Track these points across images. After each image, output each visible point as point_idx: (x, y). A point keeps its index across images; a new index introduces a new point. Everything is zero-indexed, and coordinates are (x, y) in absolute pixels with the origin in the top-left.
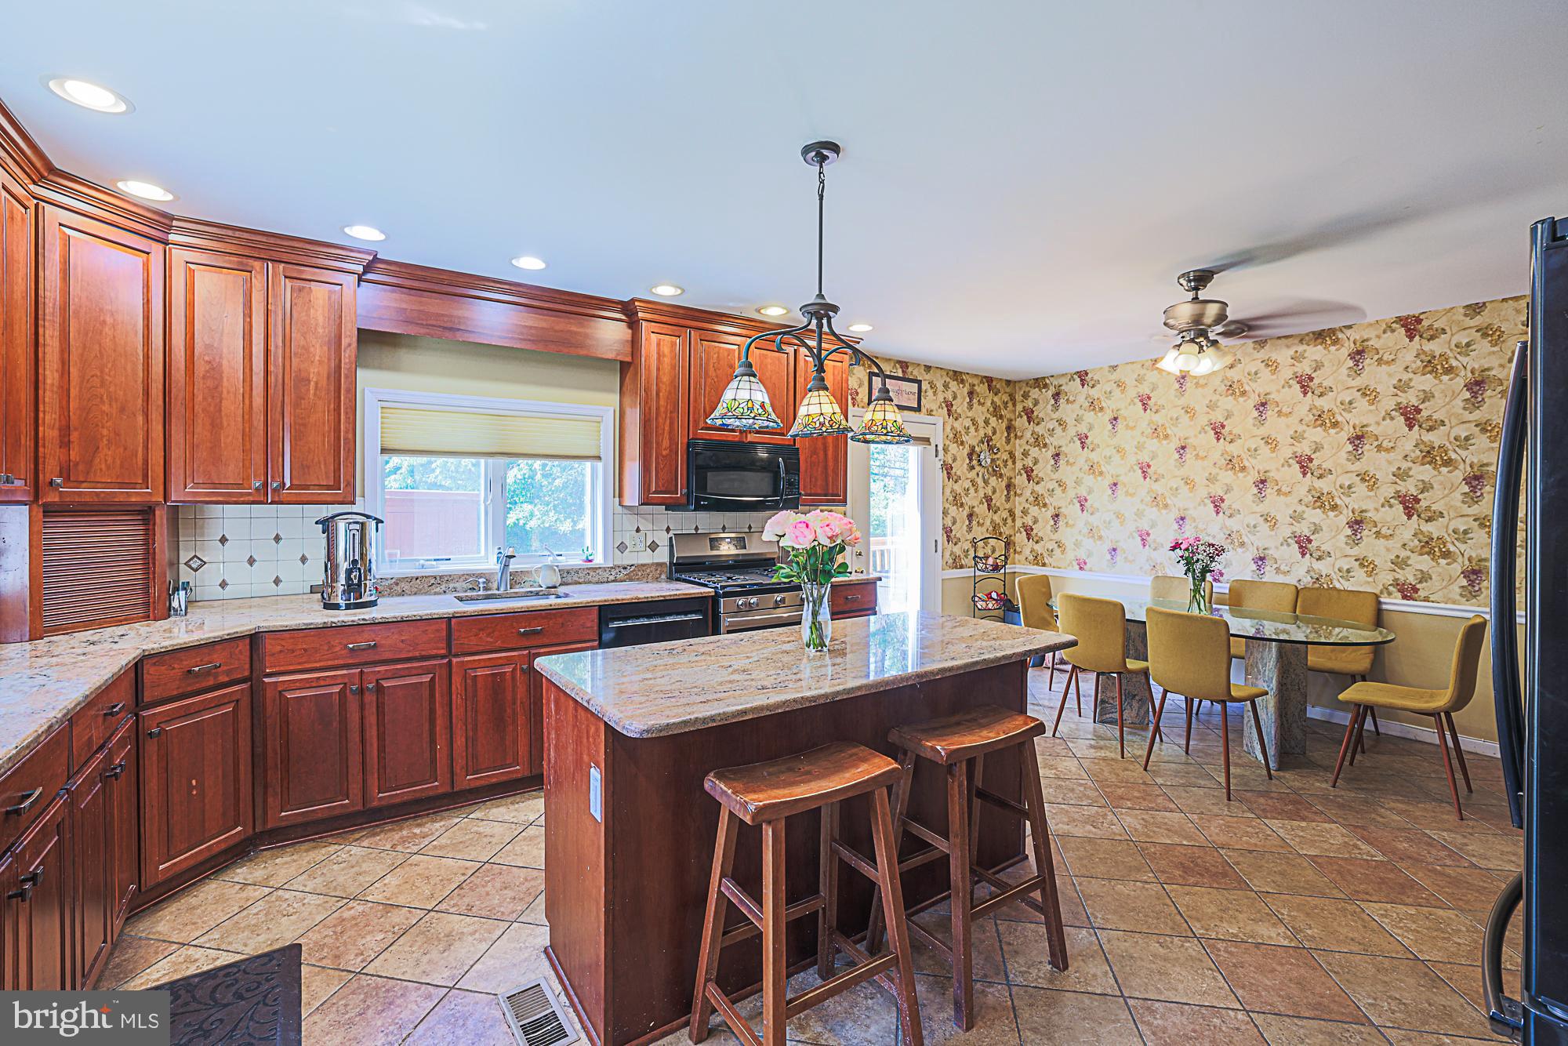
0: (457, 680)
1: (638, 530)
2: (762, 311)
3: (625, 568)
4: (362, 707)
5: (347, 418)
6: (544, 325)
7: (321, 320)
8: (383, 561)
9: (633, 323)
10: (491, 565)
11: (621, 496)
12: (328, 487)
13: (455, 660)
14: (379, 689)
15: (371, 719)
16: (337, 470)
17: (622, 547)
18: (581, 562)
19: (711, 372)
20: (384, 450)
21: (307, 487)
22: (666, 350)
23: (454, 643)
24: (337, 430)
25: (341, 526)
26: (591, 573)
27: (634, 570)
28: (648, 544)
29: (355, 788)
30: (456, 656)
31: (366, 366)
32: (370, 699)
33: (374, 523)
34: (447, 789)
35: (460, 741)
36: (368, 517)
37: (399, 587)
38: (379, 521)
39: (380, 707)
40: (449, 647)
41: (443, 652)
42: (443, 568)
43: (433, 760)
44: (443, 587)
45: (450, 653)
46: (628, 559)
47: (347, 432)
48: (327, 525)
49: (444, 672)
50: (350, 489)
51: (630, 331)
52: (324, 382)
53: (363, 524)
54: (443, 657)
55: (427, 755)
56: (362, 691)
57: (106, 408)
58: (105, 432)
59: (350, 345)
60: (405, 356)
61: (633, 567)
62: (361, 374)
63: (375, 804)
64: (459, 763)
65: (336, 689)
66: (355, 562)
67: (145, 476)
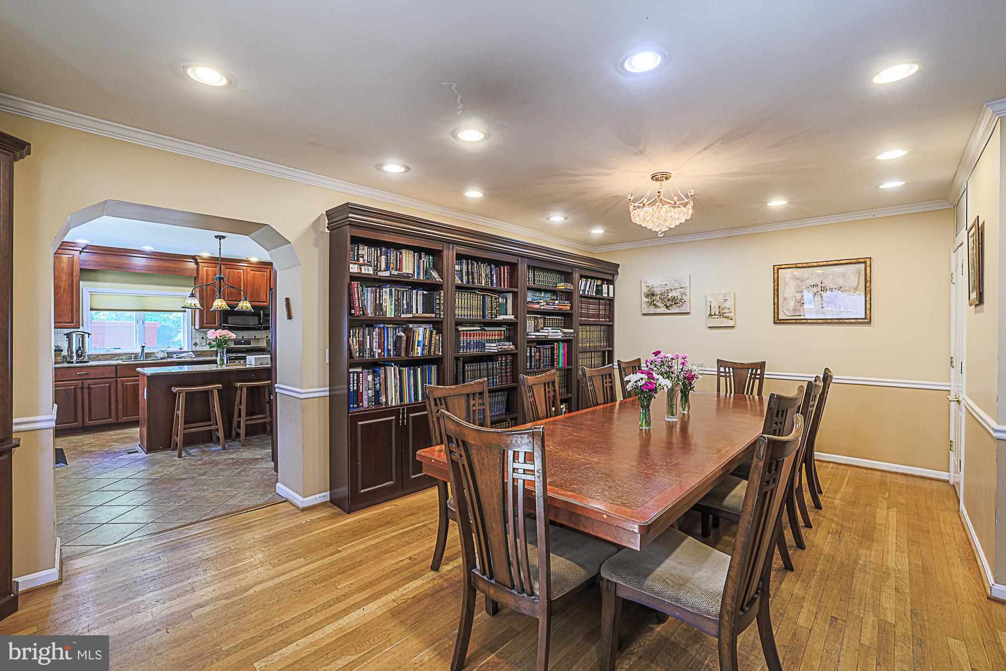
0: (120, 386)
1: (203, 338)
4: (82, 393)
5: (76, 300)
6: (157, 265)
7: (65, 267)
8: (92, 349)
9: (197, 263)
10: (139, 350)
11: (195, 325)
12: (69, 323)
13: (118, 379)
14: (89, 388)
15: (86, 397)
16: (72, 317)
17: (196, 344)
18: (177, 350)
19: (231, 280)
20: (91, 310)
21: (60, 323)
22: (210, 273)
23: (118, 373)
24: (72, 304)
25: (74, 335)
27: (201, 353)
28: (207, 343)
29: (80, 419)
30: (119, 378)
31: (84, 280)
32: (86, 391)
33: (87, 335)
34: (115, 421)
35: (120, 406)
36: (85, 333)
37: (97, 357)
38: (89, 334)
39: (90, 395)
40: (116, 374)
41: (114, 376)
42: (117, 351)
43: (110, 412)
44: (117, 358)
45: (116, 377)
46: (198, 348)
47: (76, 304)
48: (69, 336)
49: (114, 383)
50: (78, 323)
51: (196, 266)
52: (67, 288)
53: (83, 335)
54: (114, 378)
55: (108, 410)
56: (82, 388)
59: (77, 275)
60: (101, 276)
62: (81, 283)
63: (87, 425)
64: (120, 414)
65: (73, 387)
66: (80, 347)
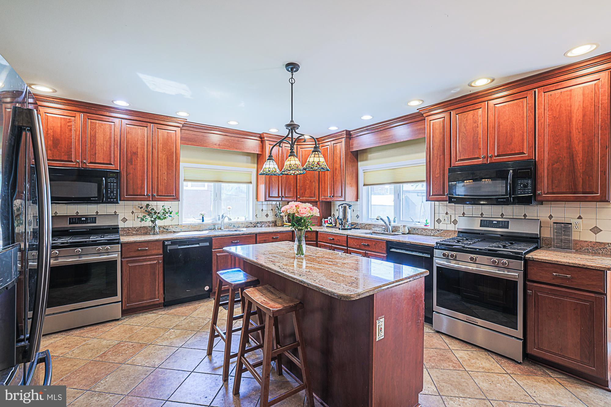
1: (447, 213)
2: (473, 84)
3: (438, 231)
17: (439, 221)
18: (423, 226)
20: (364, 185)
22: (437, 126)
26: (423, 231)
27: (443, 232)
28: (452, 221)
46: (441, 227)
57: (307, 182)
58: (307, 186)
61: (442, 231)
67: (314, 195)
